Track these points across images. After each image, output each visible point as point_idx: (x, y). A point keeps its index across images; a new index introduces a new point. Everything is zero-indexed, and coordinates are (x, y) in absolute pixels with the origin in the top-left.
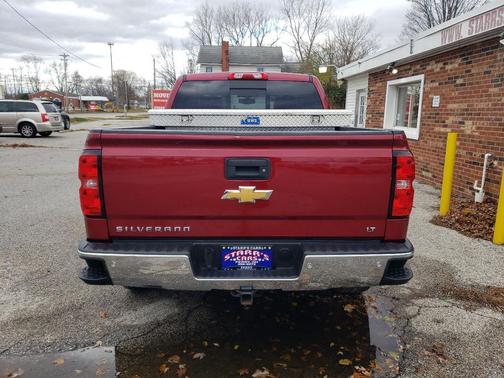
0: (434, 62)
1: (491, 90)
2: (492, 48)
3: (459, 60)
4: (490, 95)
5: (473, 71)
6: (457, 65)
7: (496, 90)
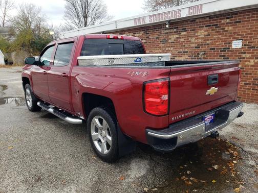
0: (127, 32)
1: (161, 45)
2: (159, 28)
3: (142, 32)
4: (160, 47)
5: (150, 37)
6: (141, 34)
7: (163, 45)
